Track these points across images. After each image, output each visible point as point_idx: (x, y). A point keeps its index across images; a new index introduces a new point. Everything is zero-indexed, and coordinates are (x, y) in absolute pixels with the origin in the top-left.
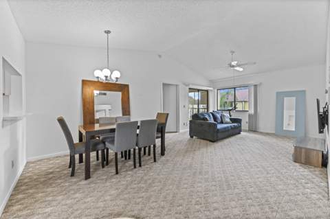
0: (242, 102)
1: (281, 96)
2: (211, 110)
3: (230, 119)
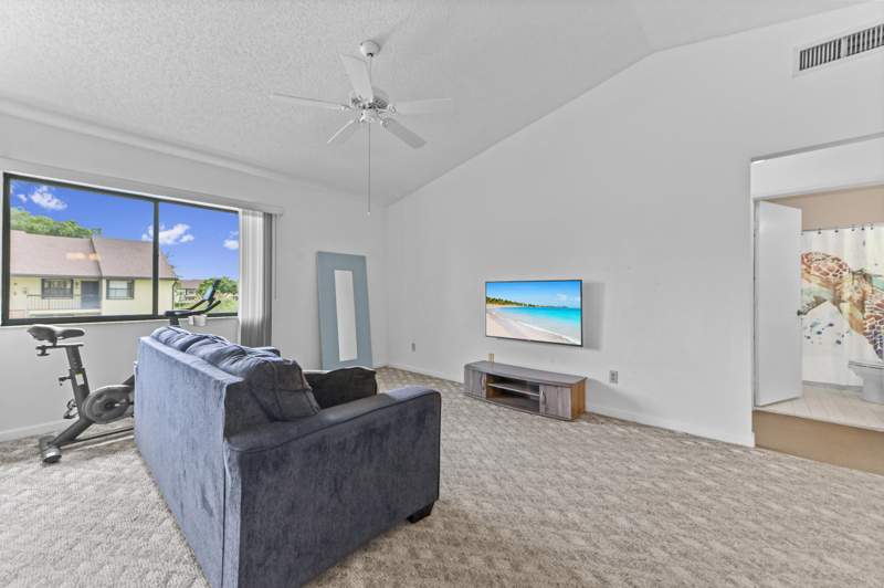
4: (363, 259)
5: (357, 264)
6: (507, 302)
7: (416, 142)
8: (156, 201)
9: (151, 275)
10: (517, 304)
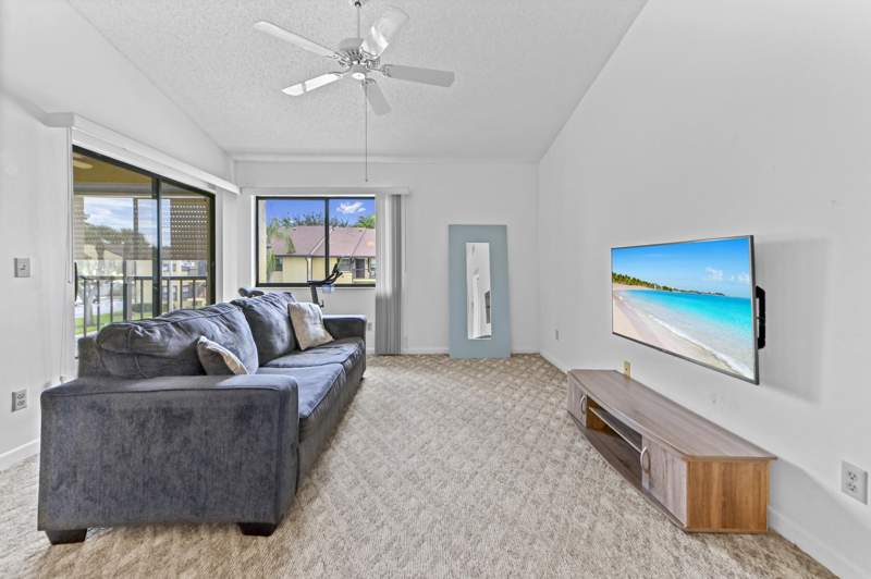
0: (305, 257)
1: (460, 236)
2: (228, 294)
3: (327, 324)
4: (504, 228)
5: (496, 236)
6: (636, 282)
7: (445, 79)
8: (327, 199)
9: (324, 254)
10: (648, 285)
